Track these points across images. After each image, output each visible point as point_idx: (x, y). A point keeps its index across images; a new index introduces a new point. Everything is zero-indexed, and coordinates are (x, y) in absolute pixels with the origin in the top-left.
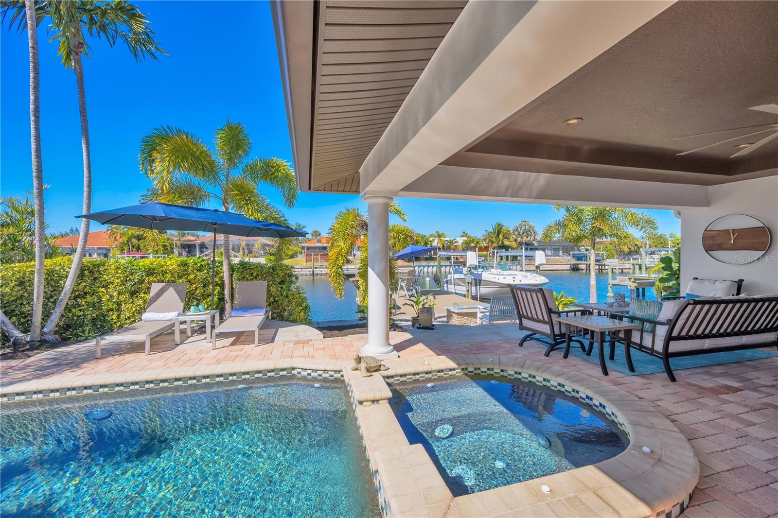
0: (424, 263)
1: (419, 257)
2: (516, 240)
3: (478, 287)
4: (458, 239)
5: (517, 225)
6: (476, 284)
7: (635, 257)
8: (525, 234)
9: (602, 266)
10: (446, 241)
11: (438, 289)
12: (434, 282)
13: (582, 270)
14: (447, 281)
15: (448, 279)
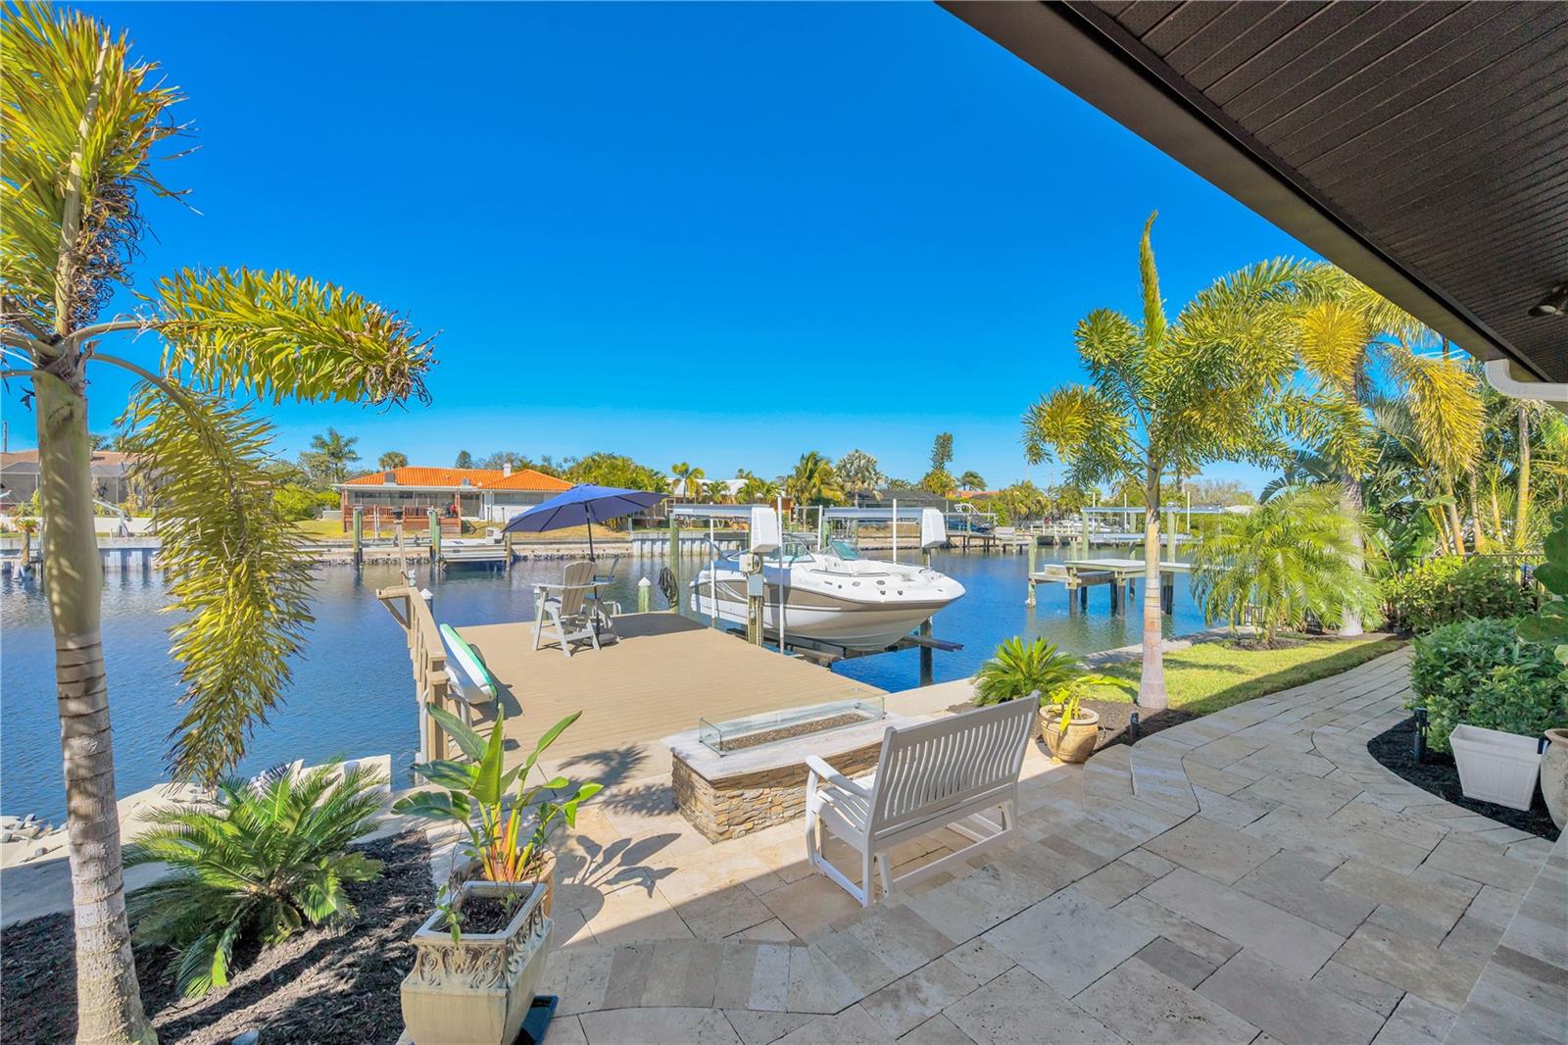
0: (653, 534)
1: (644, 521)
2: (842, 488)
3: (782, 606)
4: (729, 482)
5: (845, 457)
6: (775, 600)
7: (1037, 523)
8: (860, 475)
9: (989, 539)
10: (704, 484)
11: (671, 611)
12: (661, 591)
13: (956, 547)
14: (697, 587)
15: (701, 581)
